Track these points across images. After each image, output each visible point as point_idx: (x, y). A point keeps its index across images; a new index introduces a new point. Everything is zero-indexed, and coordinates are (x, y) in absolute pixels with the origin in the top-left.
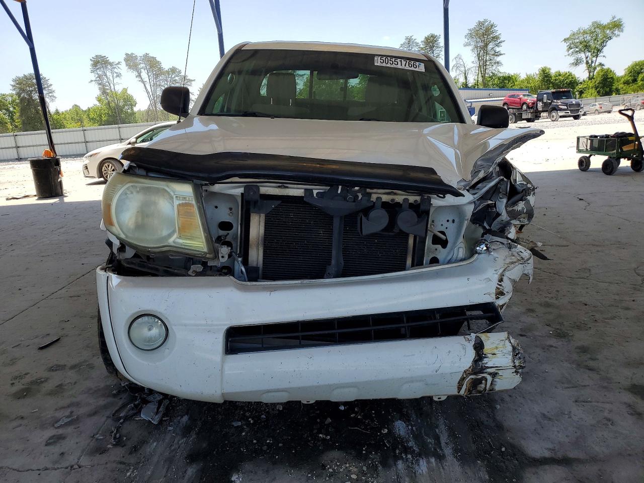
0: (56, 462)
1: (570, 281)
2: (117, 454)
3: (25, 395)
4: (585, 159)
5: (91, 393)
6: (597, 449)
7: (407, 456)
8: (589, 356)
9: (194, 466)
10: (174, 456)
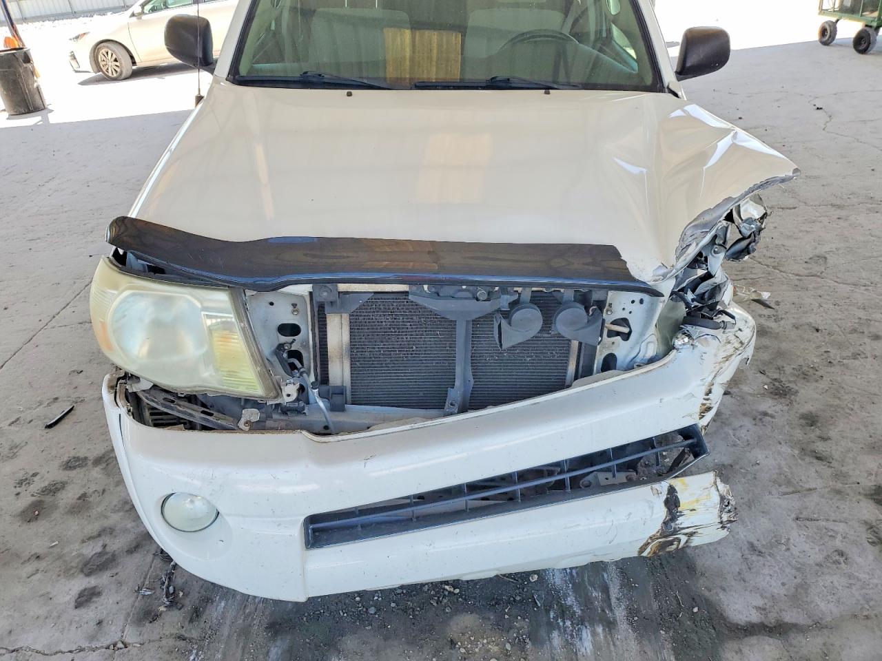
0: (92, 638)
1: (797, 283)
2: (172, 621)
3: (38, 515)
4: (830, 26)
5: (127, 511)
6: (823, 606)
7: (564, 623)
8: (818, 432)
9: (279, 643)
10: (250, 626)
